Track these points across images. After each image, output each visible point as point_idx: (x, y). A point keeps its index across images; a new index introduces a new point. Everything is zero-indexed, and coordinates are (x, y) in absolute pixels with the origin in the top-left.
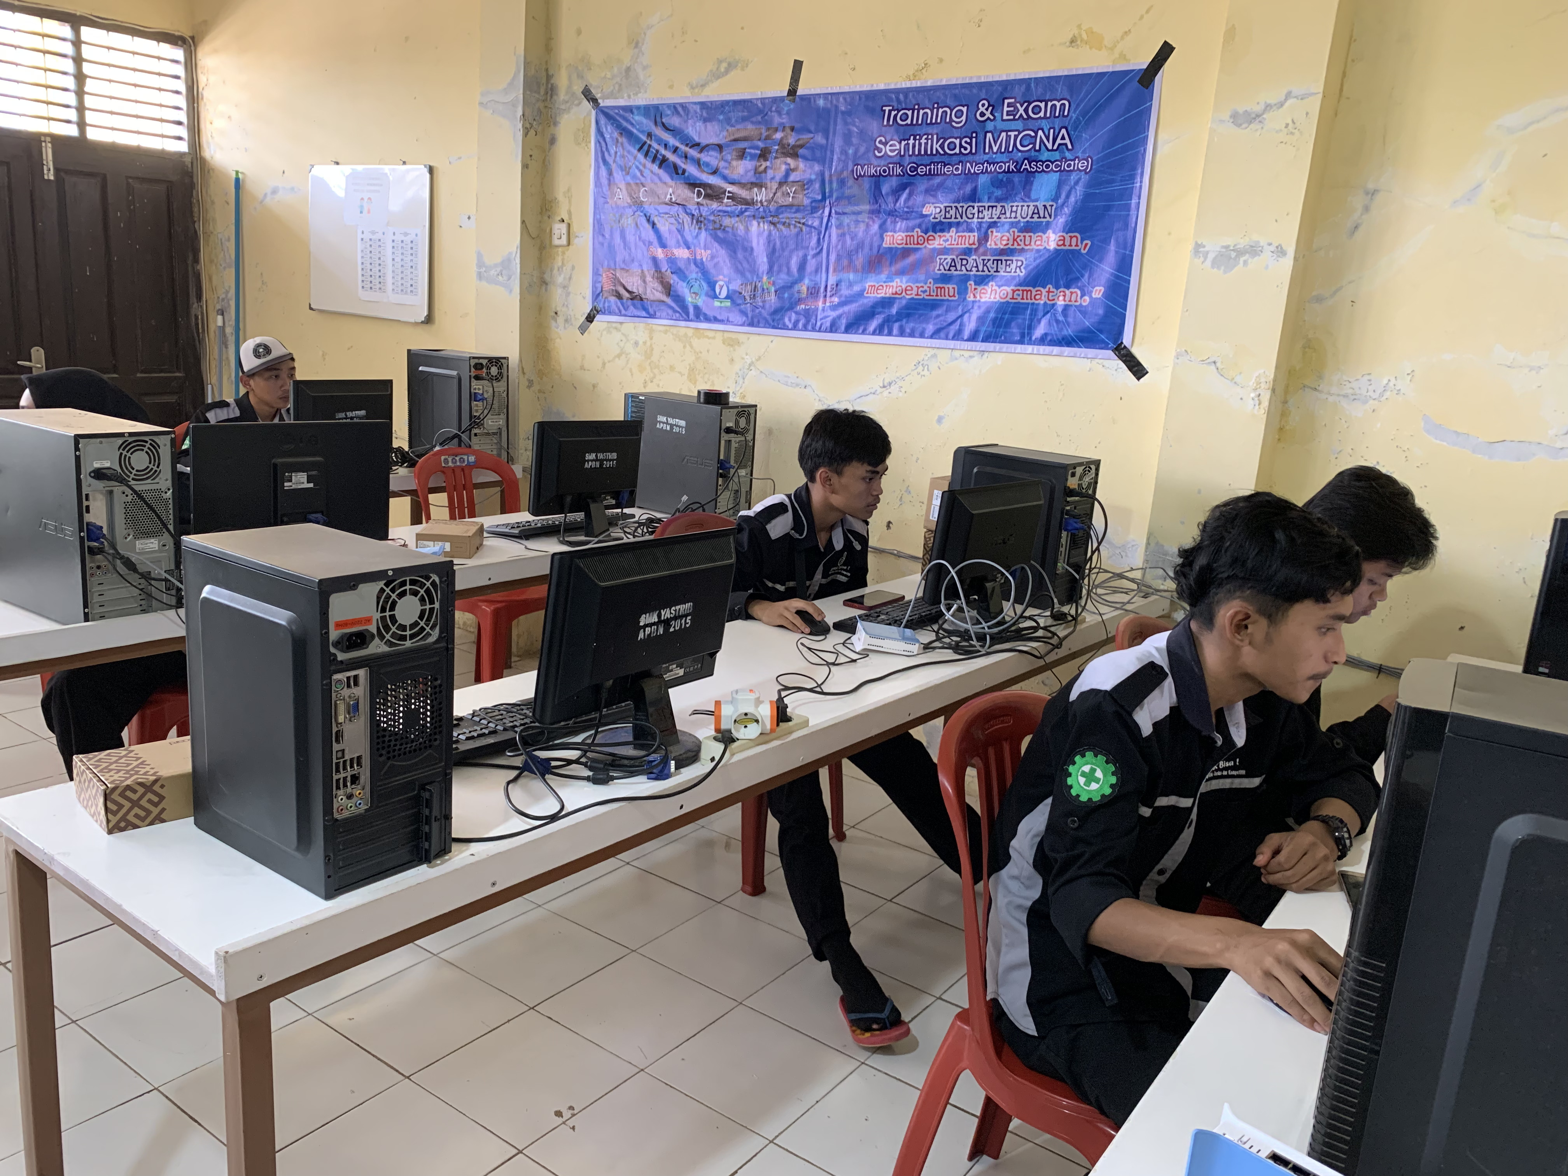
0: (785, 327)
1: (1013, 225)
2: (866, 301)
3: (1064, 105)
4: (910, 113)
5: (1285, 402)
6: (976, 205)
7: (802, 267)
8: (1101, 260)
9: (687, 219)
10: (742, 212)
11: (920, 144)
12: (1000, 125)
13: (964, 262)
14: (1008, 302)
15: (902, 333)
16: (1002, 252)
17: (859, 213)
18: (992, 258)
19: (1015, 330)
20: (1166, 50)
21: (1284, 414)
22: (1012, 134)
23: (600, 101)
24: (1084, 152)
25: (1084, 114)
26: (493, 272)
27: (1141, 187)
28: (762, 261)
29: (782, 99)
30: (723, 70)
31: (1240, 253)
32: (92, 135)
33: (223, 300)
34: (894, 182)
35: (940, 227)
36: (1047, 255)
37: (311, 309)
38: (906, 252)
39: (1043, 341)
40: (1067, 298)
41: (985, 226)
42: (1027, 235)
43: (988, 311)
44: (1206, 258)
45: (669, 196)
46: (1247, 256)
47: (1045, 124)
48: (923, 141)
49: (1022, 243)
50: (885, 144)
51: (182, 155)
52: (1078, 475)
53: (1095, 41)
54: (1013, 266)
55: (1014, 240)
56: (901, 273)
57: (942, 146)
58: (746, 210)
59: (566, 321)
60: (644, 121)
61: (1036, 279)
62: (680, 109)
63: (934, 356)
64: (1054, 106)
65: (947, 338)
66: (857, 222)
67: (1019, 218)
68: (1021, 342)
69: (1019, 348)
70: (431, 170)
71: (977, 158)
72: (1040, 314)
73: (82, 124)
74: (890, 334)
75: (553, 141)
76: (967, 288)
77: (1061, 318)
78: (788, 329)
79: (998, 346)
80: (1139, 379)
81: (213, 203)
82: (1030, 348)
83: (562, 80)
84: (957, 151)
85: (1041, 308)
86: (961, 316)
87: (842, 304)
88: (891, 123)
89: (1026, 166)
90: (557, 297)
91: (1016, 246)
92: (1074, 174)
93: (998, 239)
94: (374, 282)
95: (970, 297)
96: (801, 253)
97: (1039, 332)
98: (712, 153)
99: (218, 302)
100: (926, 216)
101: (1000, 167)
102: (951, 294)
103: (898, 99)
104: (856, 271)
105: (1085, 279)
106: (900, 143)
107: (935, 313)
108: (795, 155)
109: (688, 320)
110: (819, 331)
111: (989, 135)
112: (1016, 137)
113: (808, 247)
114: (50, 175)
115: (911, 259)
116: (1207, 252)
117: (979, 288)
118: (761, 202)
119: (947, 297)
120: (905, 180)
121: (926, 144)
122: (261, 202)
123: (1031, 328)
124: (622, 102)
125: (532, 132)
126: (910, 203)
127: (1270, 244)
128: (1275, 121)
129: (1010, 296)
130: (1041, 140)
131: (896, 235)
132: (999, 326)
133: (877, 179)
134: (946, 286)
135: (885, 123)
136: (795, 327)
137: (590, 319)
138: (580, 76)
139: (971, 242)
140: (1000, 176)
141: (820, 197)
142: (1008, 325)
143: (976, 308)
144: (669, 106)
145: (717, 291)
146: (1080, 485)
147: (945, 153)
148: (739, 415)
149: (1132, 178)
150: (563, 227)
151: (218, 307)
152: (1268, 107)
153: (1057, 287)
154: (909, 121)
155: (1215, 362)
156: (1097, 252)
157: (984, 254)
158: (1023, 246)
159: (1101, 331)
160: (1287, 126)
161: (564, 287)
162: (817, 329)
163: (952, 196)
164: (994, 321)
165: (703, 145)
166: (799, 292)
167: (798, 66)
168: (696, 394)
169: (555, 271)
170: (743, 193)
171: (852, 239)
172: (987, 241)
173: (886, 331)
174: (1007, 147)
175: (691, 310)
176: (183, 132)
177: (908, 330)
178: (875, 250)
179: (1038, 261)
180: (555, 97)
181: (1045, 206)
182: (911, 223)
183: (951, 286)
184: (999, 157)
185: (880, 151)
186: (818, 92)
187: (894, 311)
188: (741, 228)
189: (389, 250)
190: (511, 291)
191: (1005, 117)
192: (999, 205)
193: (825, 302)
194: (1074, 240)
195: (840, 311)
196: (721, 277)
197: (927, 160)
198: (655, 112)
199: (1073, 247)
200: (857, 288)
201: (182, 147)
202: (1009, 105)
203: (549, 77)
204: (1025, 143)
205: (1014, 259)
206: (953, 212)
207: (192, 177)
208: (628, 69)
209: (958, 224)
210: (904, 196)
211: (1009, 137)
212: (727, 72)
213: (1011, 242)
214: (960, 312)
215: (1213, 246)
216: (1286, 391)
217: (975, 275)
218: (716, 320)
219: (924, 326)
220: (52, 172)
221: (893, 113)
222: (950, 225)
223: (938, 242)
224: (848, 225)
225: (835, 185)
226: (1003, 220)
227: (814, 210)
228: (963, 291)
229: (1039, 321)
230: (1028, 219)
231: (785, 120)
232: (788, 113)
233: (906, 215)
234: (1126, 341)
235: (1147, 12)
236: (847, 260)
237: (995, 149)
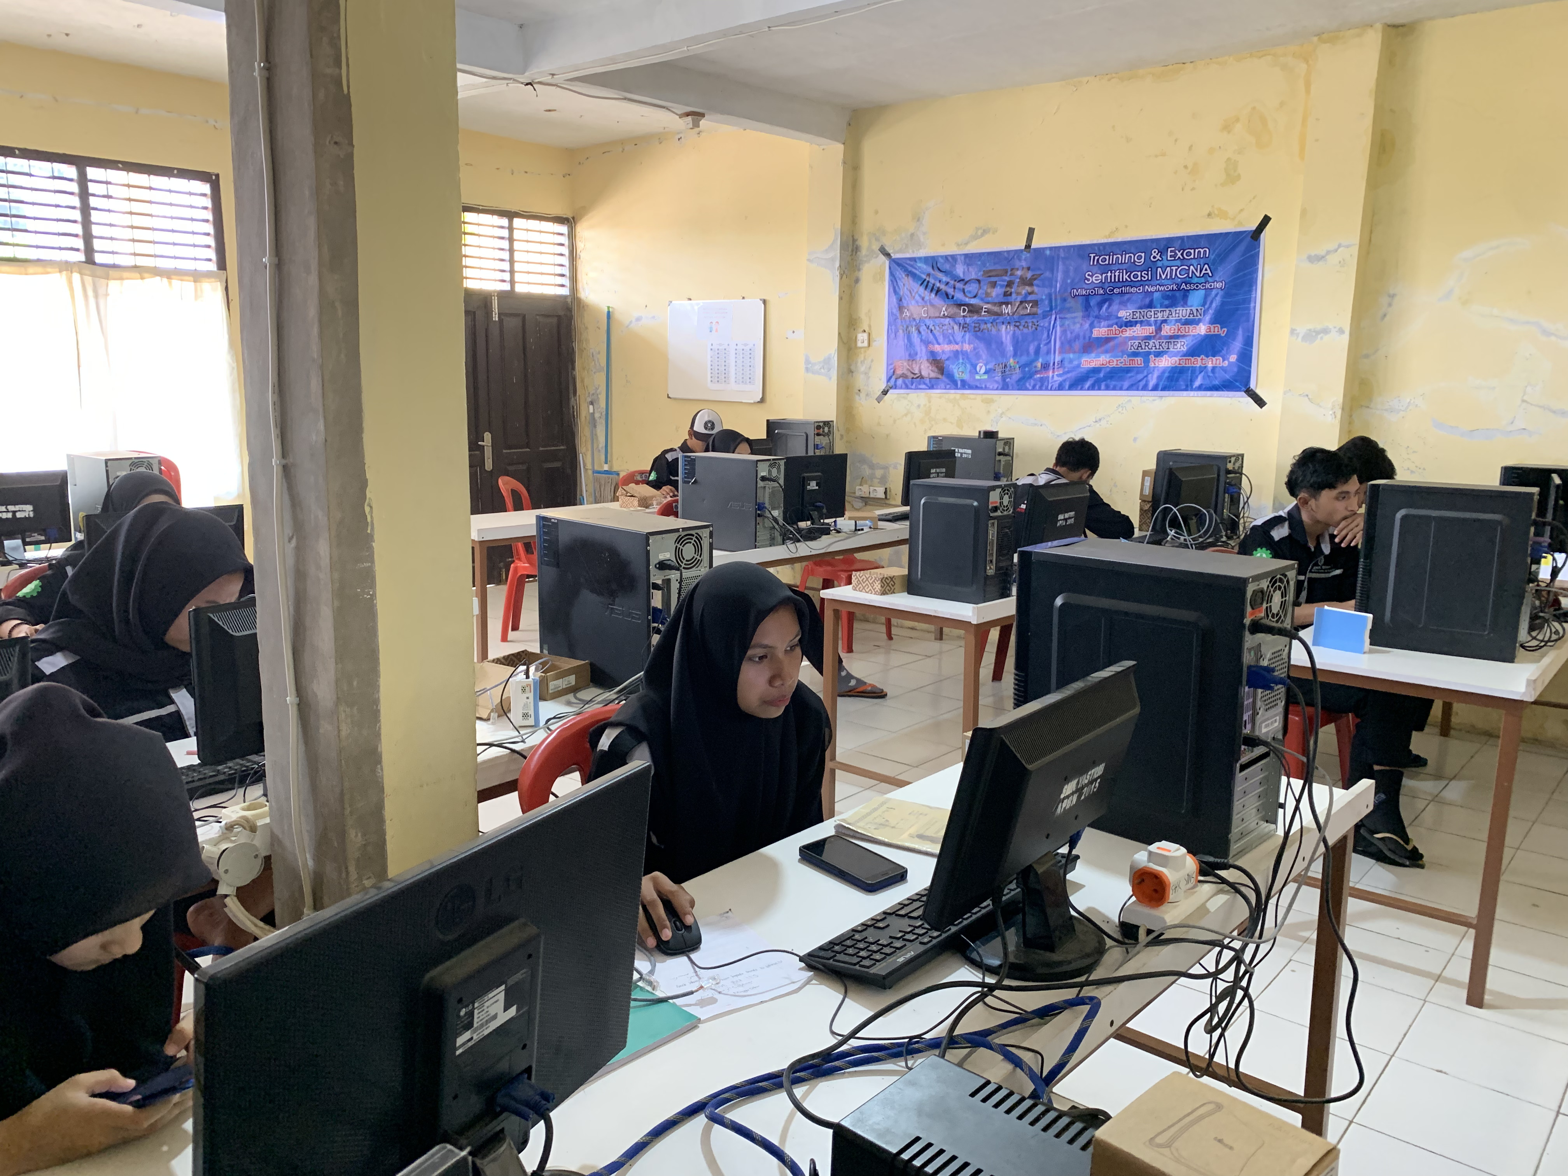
0: (1027, 389)
1: (1177, 321)
2: (1082, 370)
3: (1205, 251)
4: (1107, 257)
5: (1351, 416)
6: (1153, 310)
7: (1037, 352)
8: (1234, 340)
9: (956, 327)
10: (994, 320)
11: (1115, 276)
12: (1166, 263)
13: (1147, 344)
14: (1176, 367)
15: (1107, 388)
16: (1171, 337)
17: (1075, 318)
18: (1165, 341)
19: (1182, 383)
20: (1266, 220)
21: (1350, 423)
22: (1174, 268)
23: (892, 255)
24: (1220, 277)
25: (1219, 255)
26: (817, 367)
27: (1256, 297)
28: (1010, 348)
29: (1021, 251)
30: (979, 234)
31: (1318, 333)
32: (520, 289)
33: (593, 394)
34: (1098, 298)
35: (1130, 324)
36: (1200, 339)
37: (669, 397)
38: (1108, 340)
39: (1200, 388)
40: (1214, 362)
41: (1159, 322)
42: (1187, 326)
43: (1163, 372)
44: (1298, 337)
45: (942, 313)
46: (1322, 335)
47: (1194, 262)
48: (1117, 274)
49: (1183, 332)
50: (1092, 276)
51: (566, 297)
52: (1232, 462)
53: (1223, 215)
54: (1179, 345)
55: (1179, 330)
56: (1106, 352)
57: (1129, 276)
58: (997, 319)
59: (867, 395)
60: (925, 267)
61: (1193, 352)
62: (950, 258)
63: (1130, 401)
64: (1199, 252)
65: (1138, 390)
66: (1074, 323)
67: (1180, 315)
68: (1186, 390)
69: (1185, 393)
70: (765, 302)
71: (1152, 282)
72: (1198, 372)
73: (512, 282)
74: (1099, 389)
75: (857, 281)
76: (1149, 359)
77: (1211, 374)
78: (1029, 390)
79: (1171, 393)
80: (1261, 408)
81: (587, 328)
82: (1192, 393)
83: (864, 242)
84: (1139, 279)
85: (1198, 369)
86: (1146, 376)
87: (1064, 373)
88: (1095, 263)
89: (1183, 286)
90: (860, 380)
91: (1179, 333)
92: (1214, 290)
93: (1167, 330)
94: (721, 376)
95: (1152, 365)
96: (1036, 343)
97: (1197, 383)
98: (972, 284)
99: (589, 396)
100: (1120, 317)
101: (1168, 288)
102: (1139, 363)
103: (1099, 249)
104: (1074, 352)
105: (1224, 352)
106: (1102, 275)
107: (1129, 375)
108: (1031, 285)
109: (957, 388)
110: (1051, 390)
111: (1159, 269)
112: (1176, 270)
113: (1041, 340)
114: (496, 318)
115: (1111, 344)
116: (1299, 333)
117: (1157, 359)
118: (1008, 313)
119: (1137, 365)
120: (1106, 297)
121: (1119, 275)
122: (627, 327)
123: (1192, 381)
124: (908, 256)
125: (844, 276)
126: (1110, 310)
127: (1335, 327)
128: (1333, 259)
129: (1178, 362)
130: (1193, 272)
131: (1101, 330)
132: (1172, 381)
133: (1087, 297)
134: (1136, 359)
135: (1092, 263)
136: (1034, 389)
137: (885, 392)
138: (877, 240)
139: (1151, 332)
140: (1168, 293)
141: (1048, 309)
142: (1177, 380)
143: (1156, 371)
144: (942, 257)
145: (978, 369)
146: (1234, 468)
147: (1132, 281)
148: (1006, 444)
149: (1250, 291)
150: (865, 335)
151: (589, 400)
152: (1328, 252)
153: (1207, 357)
154: (1107, 262)
155: (1307, 396)
156: (1231, 335)
157: (1160, 338)
158: (1184, 333)
159: (1236, 381)
160: (1340, 262)
161: (866, 373)
162: (1049, 388)
163: (1138, 305)
164: (1168, 378)
165: (967, 279)
166: (1036, 367)
167: (1031, 231)
168: (977, 434)
169: (859, 364)
170: (996, 309)
171: (1071, 333)
172: (1161, 331)
173: (1096, 388)
174: (1171, 276)
175: (959, 383)
176: (566, 281)
177: (1112, 386)
178: (1087, 340)
179: (1194, 342)
180: (858, 253)
181: (1197, 310)
182: (1110, 322)
183: (1139, 359)
184: (1166, 282)
185: (1088, 280)
186: (1046, 246)
187: (1102, 375)
188: (994, 331)
189: (732, 356)
190: (830, 379)
191: (1169, 258)
192: (1167, 310)
193: (1053, 372)
194: (1216, 328)
195: (1065, 377)
196: (981, 361)
197: (1120, 285)
198: (932, 262)
199: (1216, 333)
200: (1075, 363)
201: (565, 292)
202: (1171, 251)
203: (854, 241)
204: (1183, 273)
205: (1179, 341)
206: (1138, 315)
207: (571, 311)
208: (912, 235)
209: (1142, 321)
210: (1106, 306)
211: (1171, 270)
212: (982, 235)
213: (1176, 331)
214: (1145, 374)
215: (1302, 330)
216: (1351, 409)
217: (1155, 352)
218: (977, 388)
219: (1122, 383)
220: (497, 316)
221: (1096, 258)
222: (1136, 323)
223: (1129, 332)
224: (1068, 325)
225: (1059, 302)
226: (1170, 318)
227: (1044, 317)
228: (1147, 362)
229: (1197, 377)
230: (1187, 317)
231: (1024, 264)
232: (1025, 260)
233: (1107, 318)
234: (1252, 386)
235: (1254, 198)
236: (1067, 345)
237: (1163, 277)
